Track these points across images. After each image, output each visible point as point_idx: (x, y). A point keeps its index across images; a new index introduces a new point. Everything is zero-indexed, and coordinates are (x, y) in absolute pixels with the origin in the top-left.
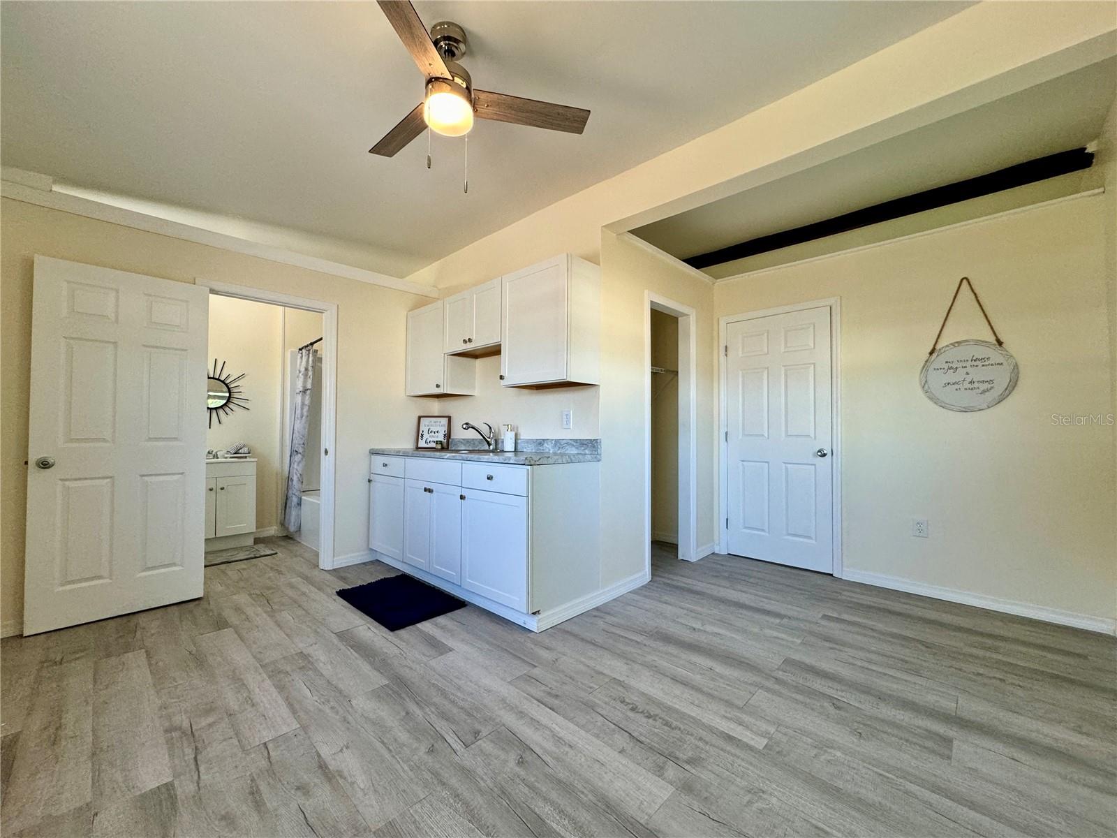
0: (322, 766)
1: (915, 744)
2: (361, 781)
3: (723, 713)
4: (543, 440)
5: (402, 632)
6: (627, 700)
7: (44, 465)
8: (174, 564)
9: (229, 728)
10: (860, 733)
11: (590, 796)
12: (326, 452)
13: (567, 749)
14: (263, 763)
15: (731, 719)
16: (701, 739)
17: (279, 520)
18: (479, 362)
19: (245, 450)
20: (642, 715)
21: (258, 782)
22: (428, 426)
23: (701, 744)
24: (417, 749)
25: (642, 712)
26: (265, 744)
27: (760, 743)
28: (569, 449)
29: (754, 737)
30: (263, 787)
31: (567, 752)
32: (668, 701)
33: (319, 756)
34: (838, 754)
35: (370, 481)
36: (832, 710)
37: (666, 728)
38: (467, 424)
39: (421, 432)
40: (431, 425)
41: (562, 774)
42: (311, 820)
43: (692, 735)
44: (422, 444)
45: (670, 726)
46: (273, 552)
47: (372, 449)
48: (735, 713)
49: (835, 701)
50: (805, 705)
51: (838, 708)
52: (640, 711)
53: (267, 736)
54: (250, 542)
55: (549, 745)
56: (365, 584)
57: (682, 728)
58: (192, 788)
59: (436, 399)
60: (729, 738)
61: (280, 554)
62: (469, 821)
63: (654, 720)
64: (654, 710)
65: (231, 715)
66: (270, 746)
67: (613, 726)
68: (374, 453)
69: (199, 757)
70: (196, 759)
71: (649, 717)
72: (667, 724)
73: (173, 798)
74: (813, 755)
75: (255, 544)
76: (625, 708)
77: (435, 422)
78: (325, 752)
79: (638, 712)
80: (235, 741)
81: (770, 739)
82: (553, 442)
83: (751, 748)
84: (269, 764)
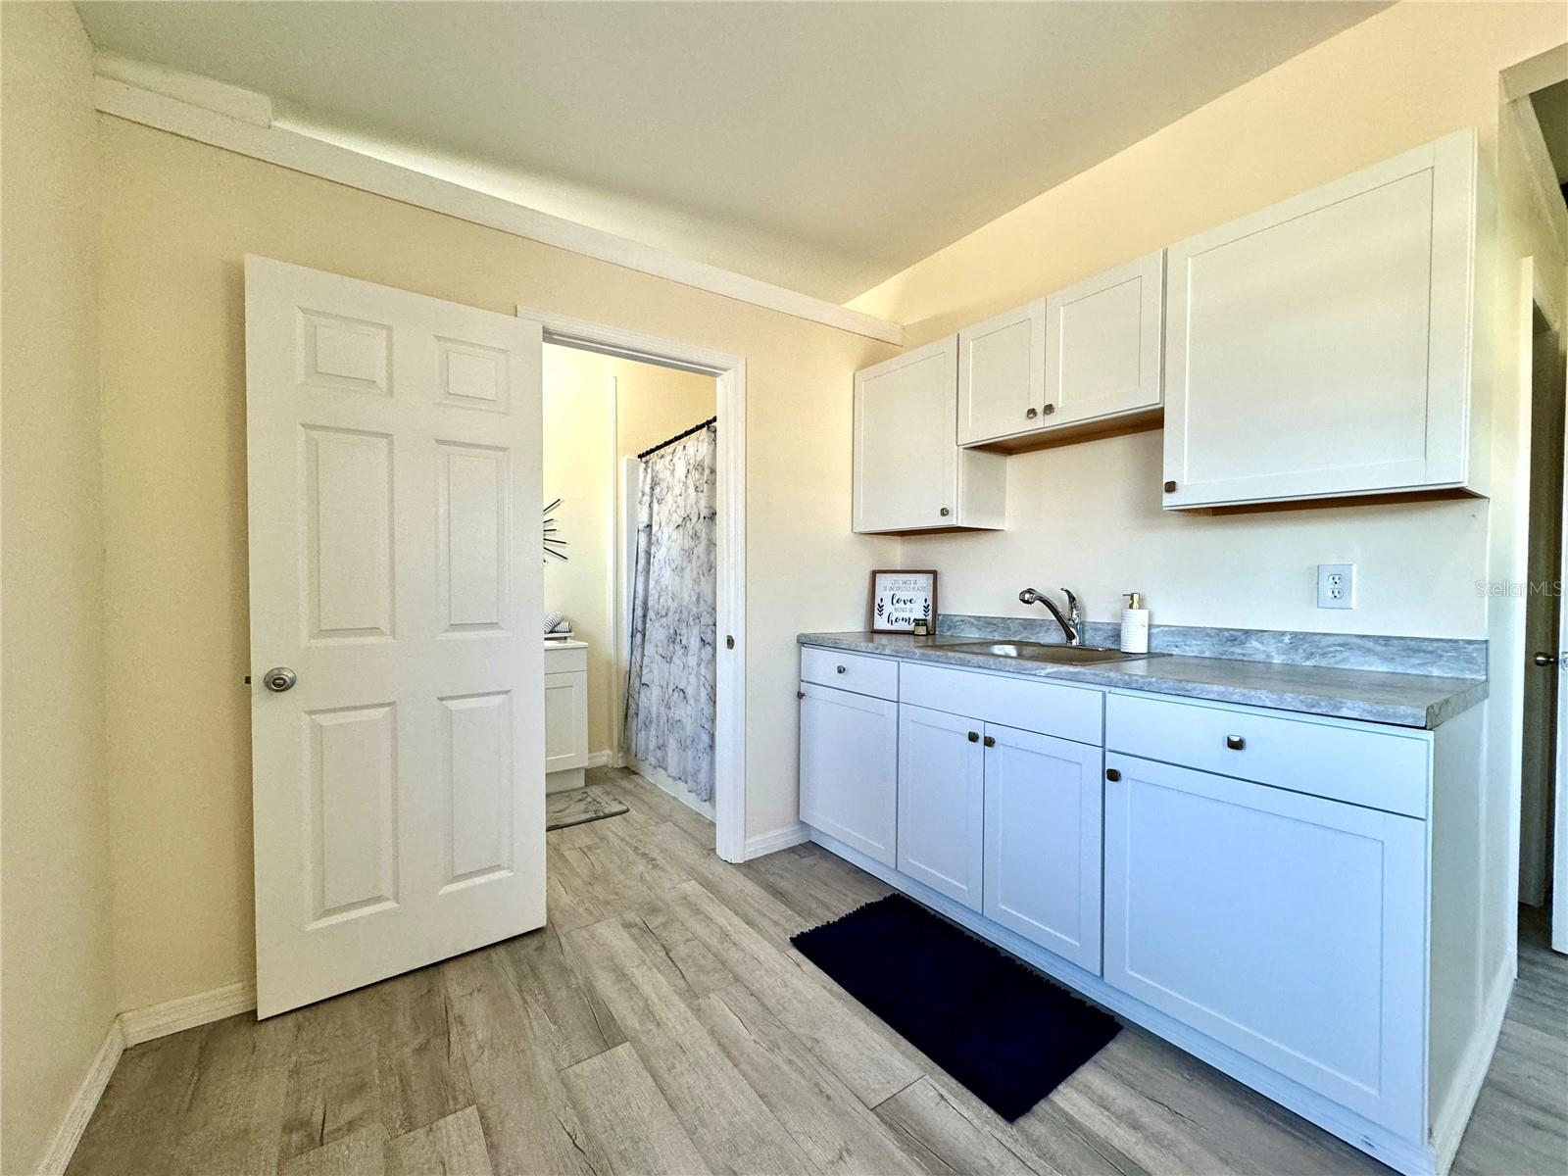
4: (1246, 632)
7: (278, 684)
8: (499, 867)
12: (730, 642)
17: (615, 743)
19: (564, 626)
22: (891, 589)
35: (800, 695)
38: (1030, 591)
39: (877, 601)
40: (899, 588)
44: (881, 623)
46: (622, 808)
47: (805, 635)
54: (580, 781)
59: (899, 538)
61: (633, 812)
68: (804, 641)
75: (586, 785)
77: (905, 583)
82: (1287, 639)
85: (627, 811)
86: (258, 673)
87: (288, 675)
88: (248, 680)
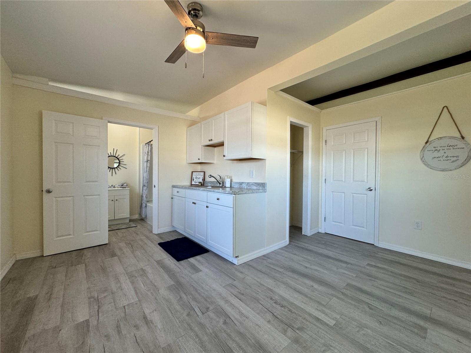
0: (145, 318)
1: (408, 329)
2: (160, 326)
3: (316, 307)
4: (242, 182)
5: (182, 262)
6: (273, 298)
7: (49, 192)
8: (97, 230)
9: (112, 299)
10: (381, 322)
11: (253, 341)
12: (155, 186)
13: (245, 318)
14: (123, 315)
15: (320, 310)
16: (304, 319)
17: (139, 213)
18: (216, 149)
19: (125, 185)
20: (279, 305)
21: (120, 322)
22: (196, 175)
23: (304, 321)
24: (183, 313)
25: (279, 304)
26: (124, 306)
27: (332, 323)
28: (253, 187)
29: (329, 320)
30: (122, 325)
31: (245, 320)
32: (292, 300)
33: (144, 313)
34: (369, 331)
35: (172, 198)
36: (368, 309)
37: (289, 312)
38: (210, 175)
39: (193, 178)
40: (197, 175)
41: (242, 330)
42: (138, 341)
43: (301, 316)
44: (193, 183)
45: (291, 312)
46: (136, 226)
47: (173, 185)
48: (322, 308)
49: (370, 306)
50: (355, 306)
51: (371, 309)
52: (278, 303)
53: (126, 303)
54: (128, 221)
55: (238, 317)
56: (169, 240)
57: (297, 313)
58: (95, 323)
59: (199, 164)
60: (318, 320)
61: (138, 226)
62: (201, 347)
63: (285, 308)
64: (285, 303)
65: (113, 293)
66: (126, 307)
67: (266, 309)
68: (174, 187)
69: (99, 310)
70: (98, 311)
71: (282, 306)
72: (290, 310)
73: (88, 326)
74: (357, 330)
75: (129, 222)
76: (272, 302)
77: (198, 174)
78: (147, 311)
79: (277, 304)
80: (113, 304)
81: (337, 321)
82: (246, 183)
83: (328, 325)
84: (125, 315)
85: (137, 226)
86: (44, 189)
87: (51, 190)
88: (42, 191)
